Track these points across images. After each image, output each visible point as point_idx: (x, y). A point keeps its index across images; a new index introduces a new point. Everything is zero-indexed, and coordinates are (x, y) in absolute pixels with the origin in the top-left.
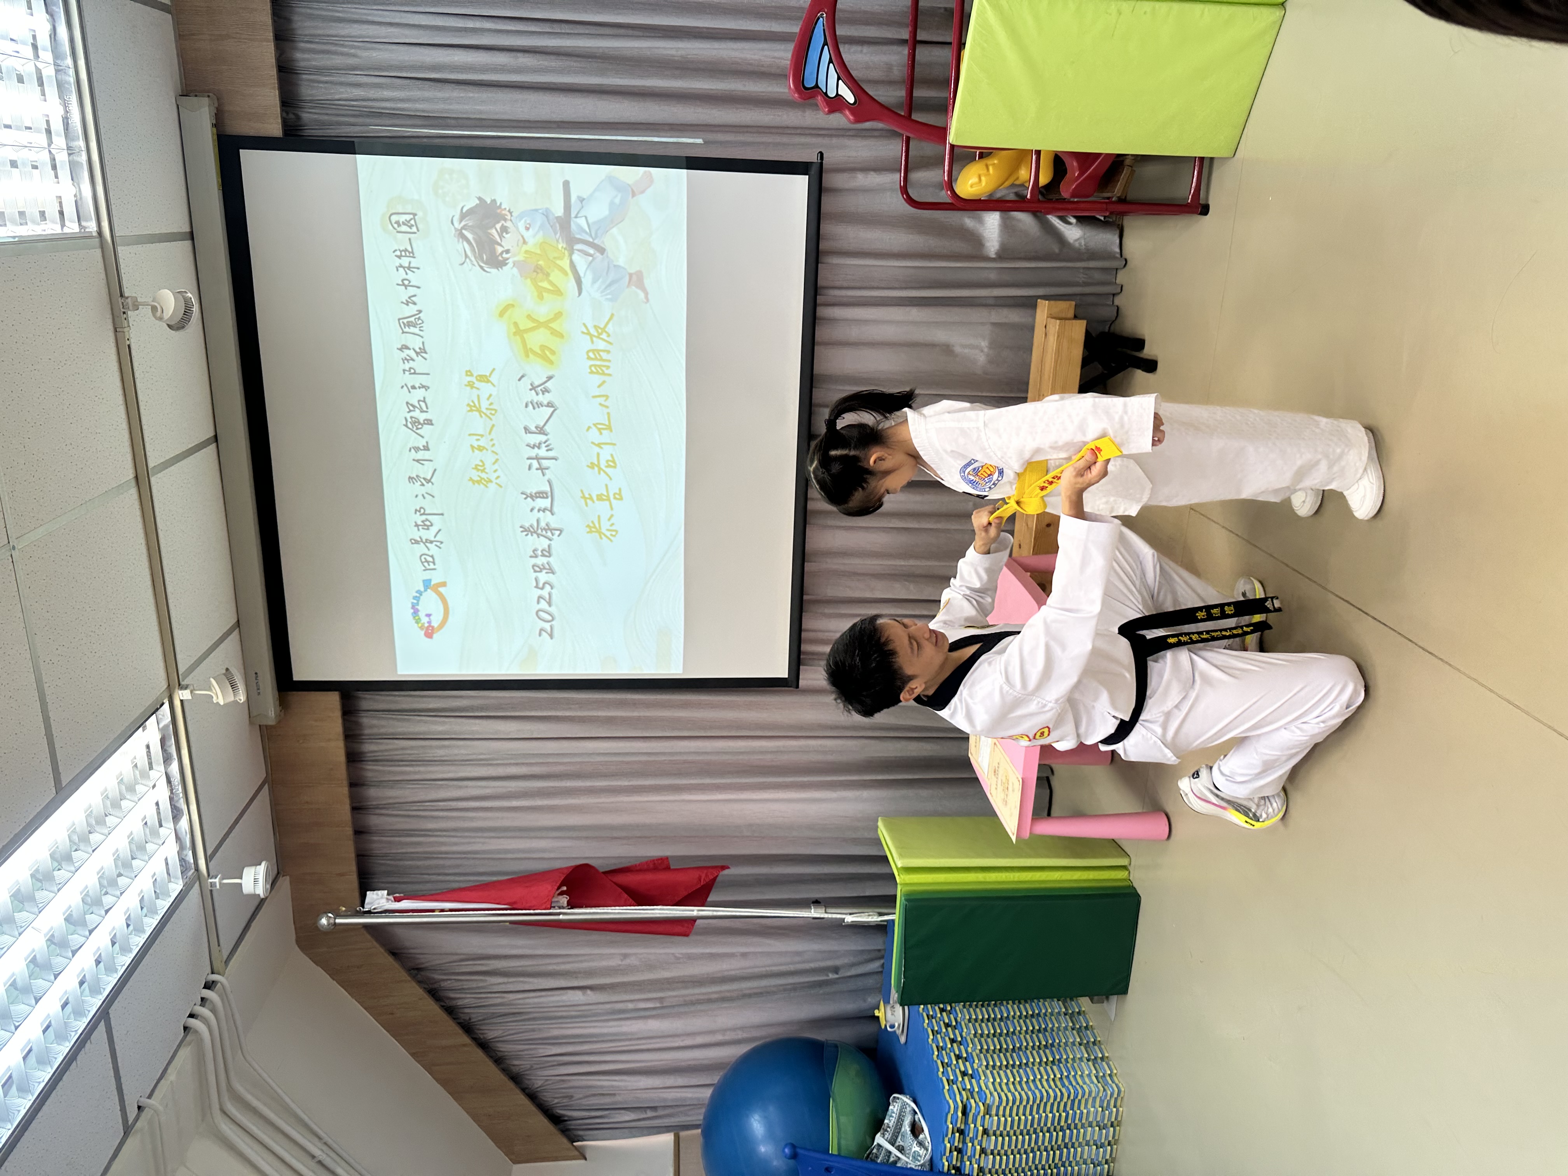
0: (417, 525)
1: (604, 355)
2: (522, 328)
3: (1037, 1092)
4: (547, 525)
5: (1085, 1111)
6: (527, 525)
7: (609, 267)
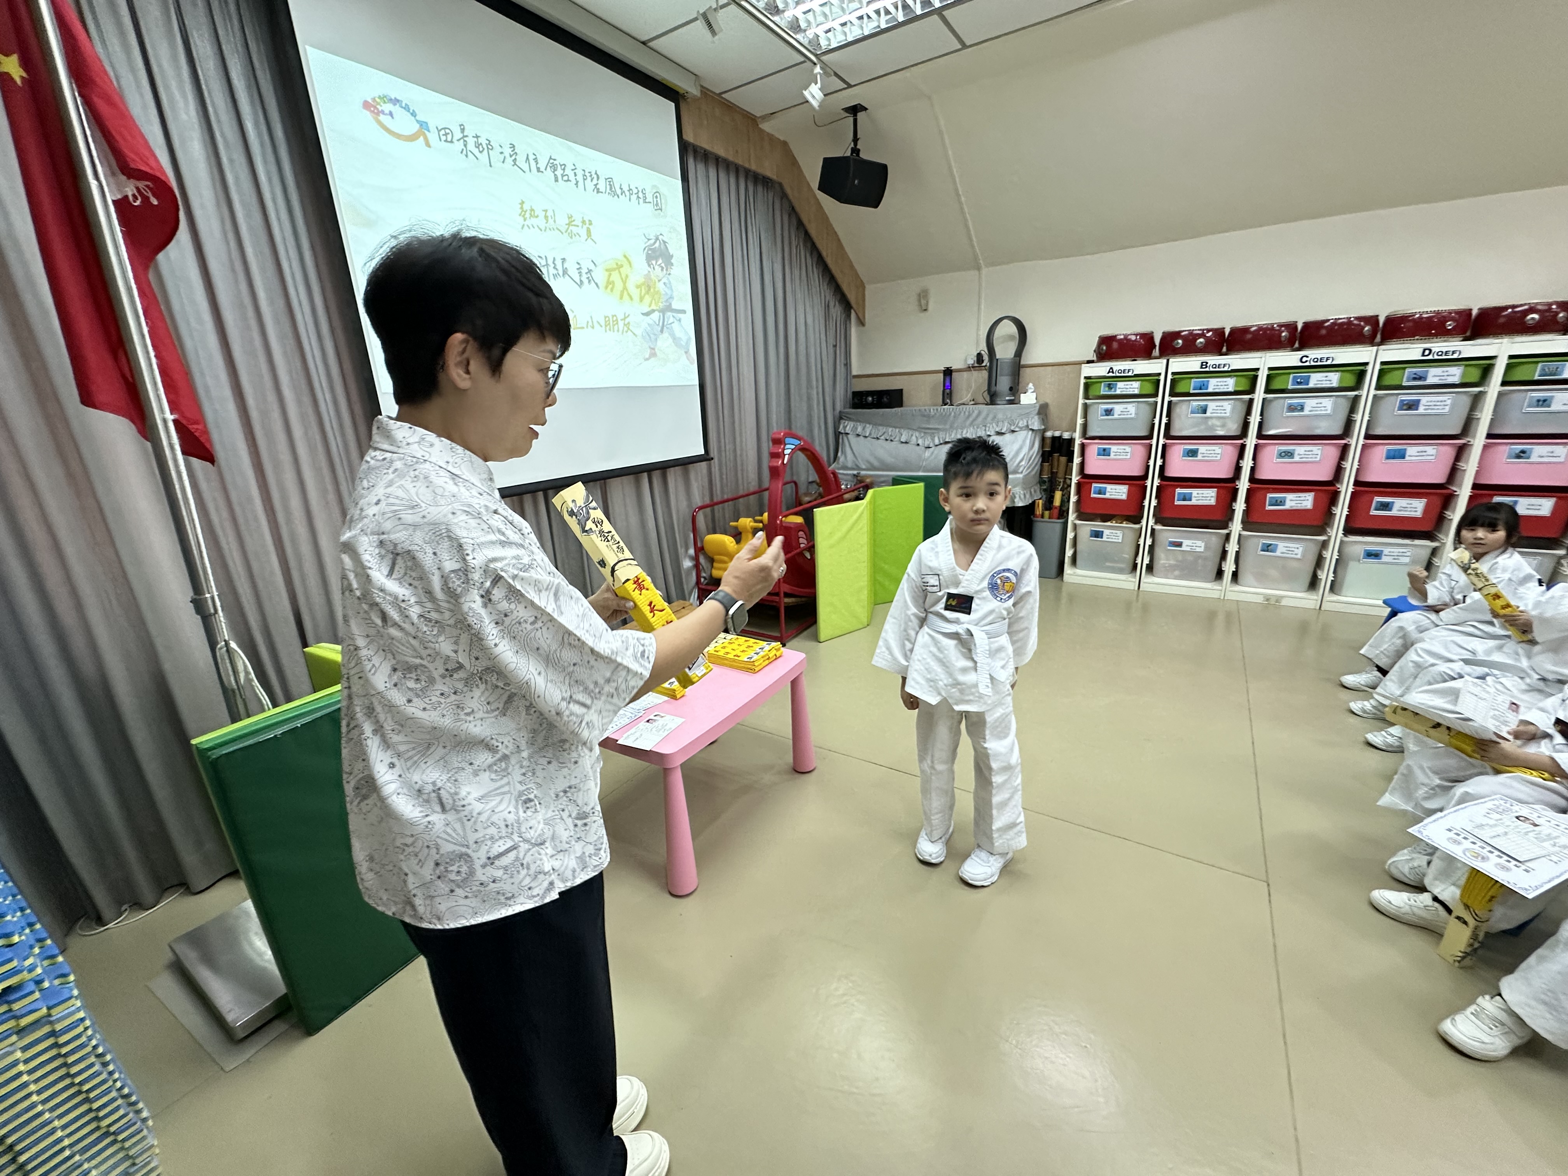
0: (478, 137)
1: (616, 327)
2: (621, 270)
7: (656, 334)
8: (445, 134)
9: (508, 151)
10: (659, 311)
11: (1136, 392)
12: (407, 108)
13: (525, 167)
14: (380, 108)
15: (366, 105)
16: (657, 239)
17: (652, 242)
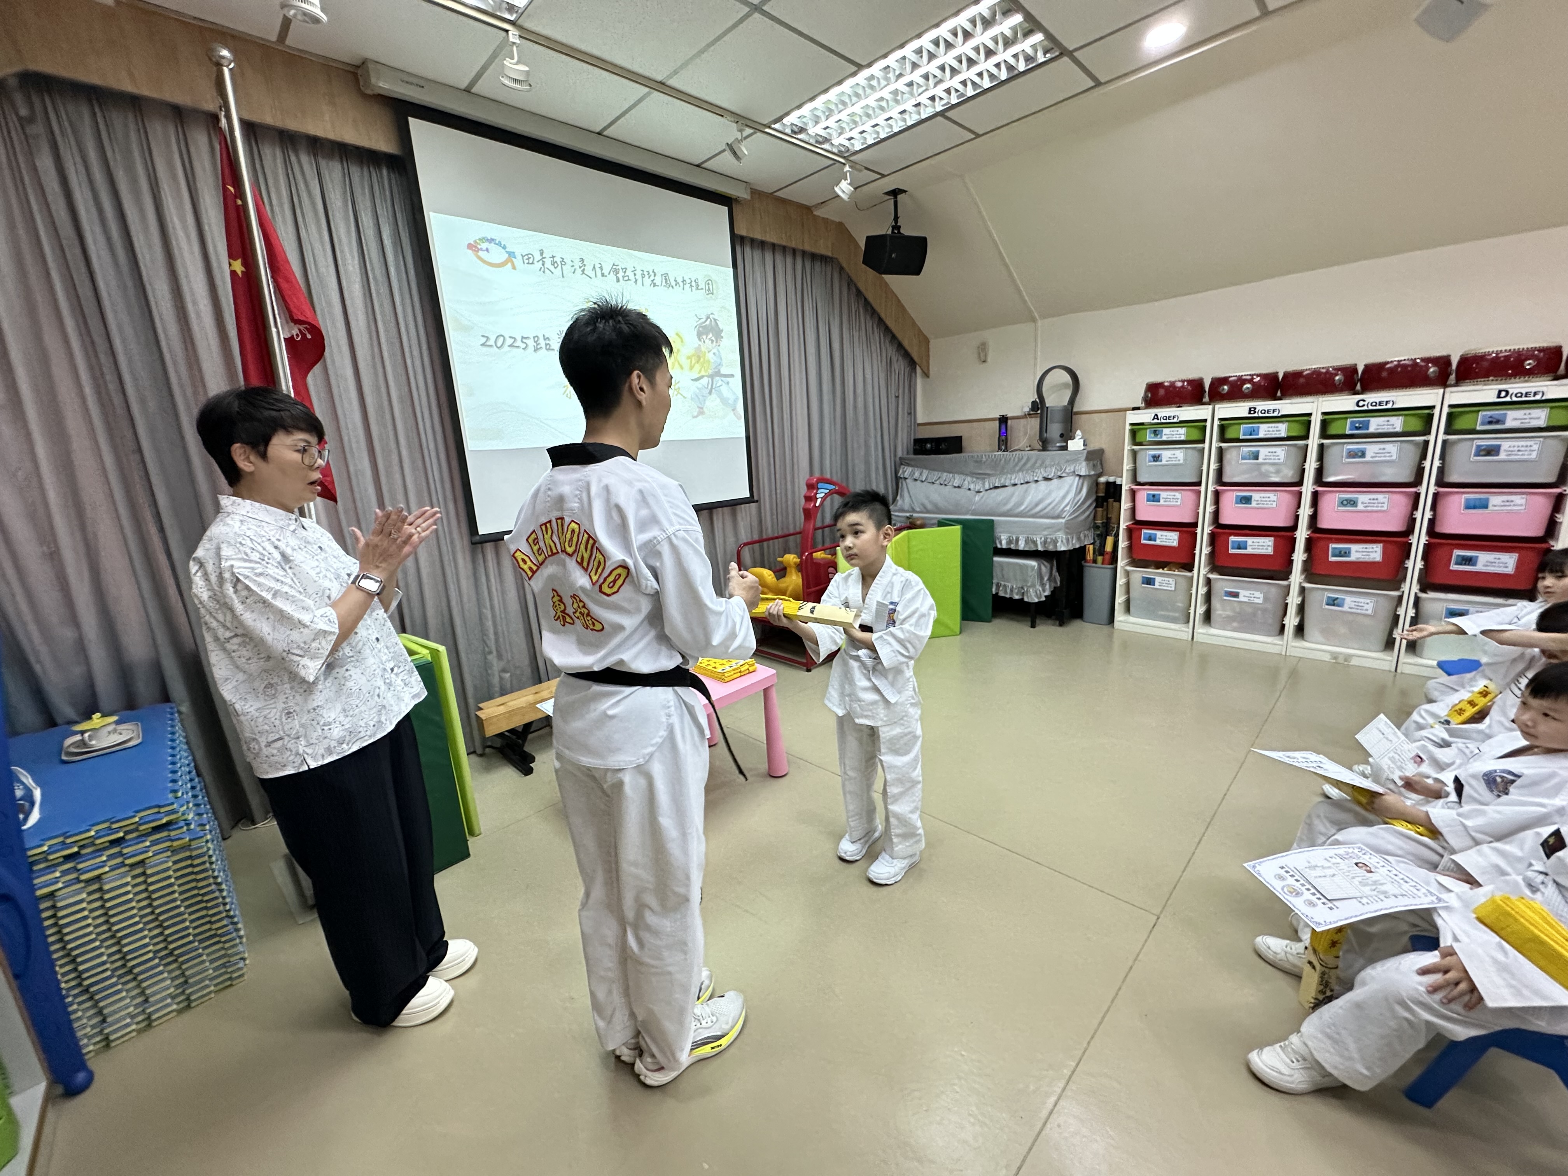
7: (704, 396)
8: (528, 259)
9: (578, 264)
10: (708, 376)
11: (1183, 438)
12: (499, 244)
13: (592, 274)
14: (479, 247)
15: (470, 246)
16: (708, 317)
17: (704, 320)
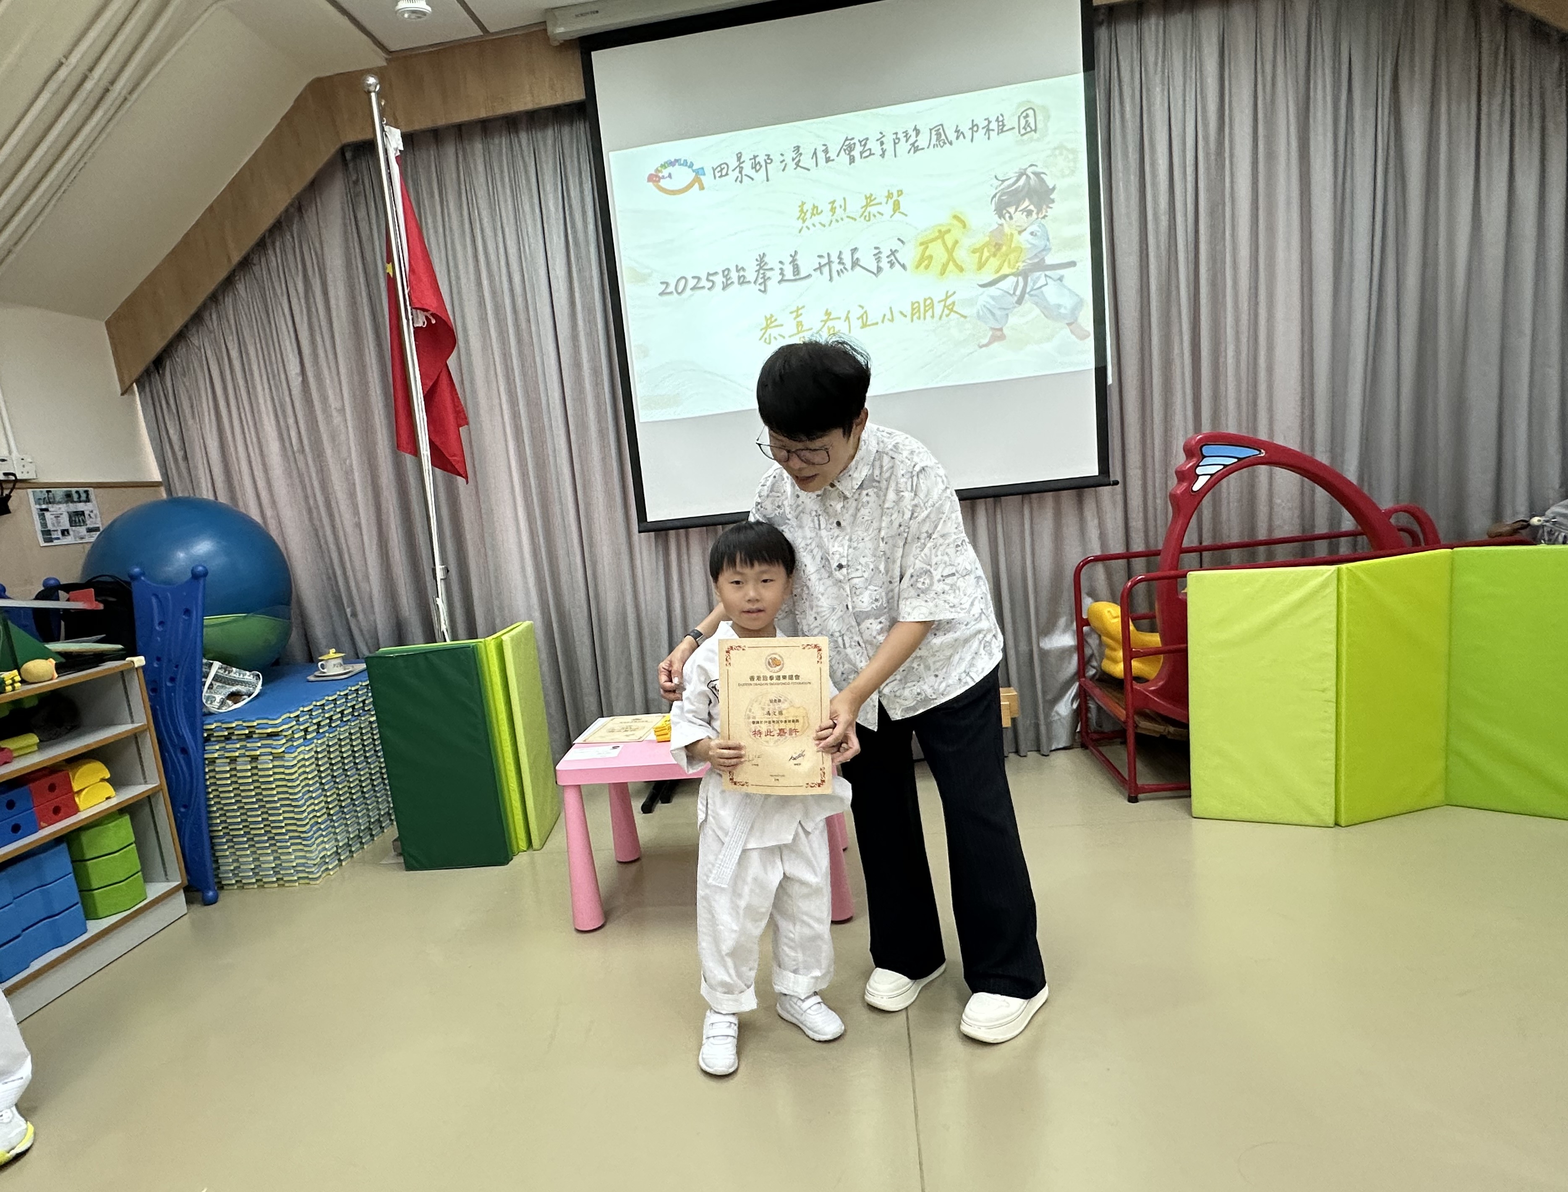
0: (755, 157)
1: (929, 313)
2: (947, 237)
3: (303, 801)
4: (769, 278)
5: (290, 850)
6: (766, 259)
7: (1005, 309)
8: (721, 170)
9: (790, 155)
10: (1013, 274)
12: (684, 164)
13: (811, 164)
14: (660, 175)
15: (651, 178)
16: (1022, 174)
17: (1011, 181)
